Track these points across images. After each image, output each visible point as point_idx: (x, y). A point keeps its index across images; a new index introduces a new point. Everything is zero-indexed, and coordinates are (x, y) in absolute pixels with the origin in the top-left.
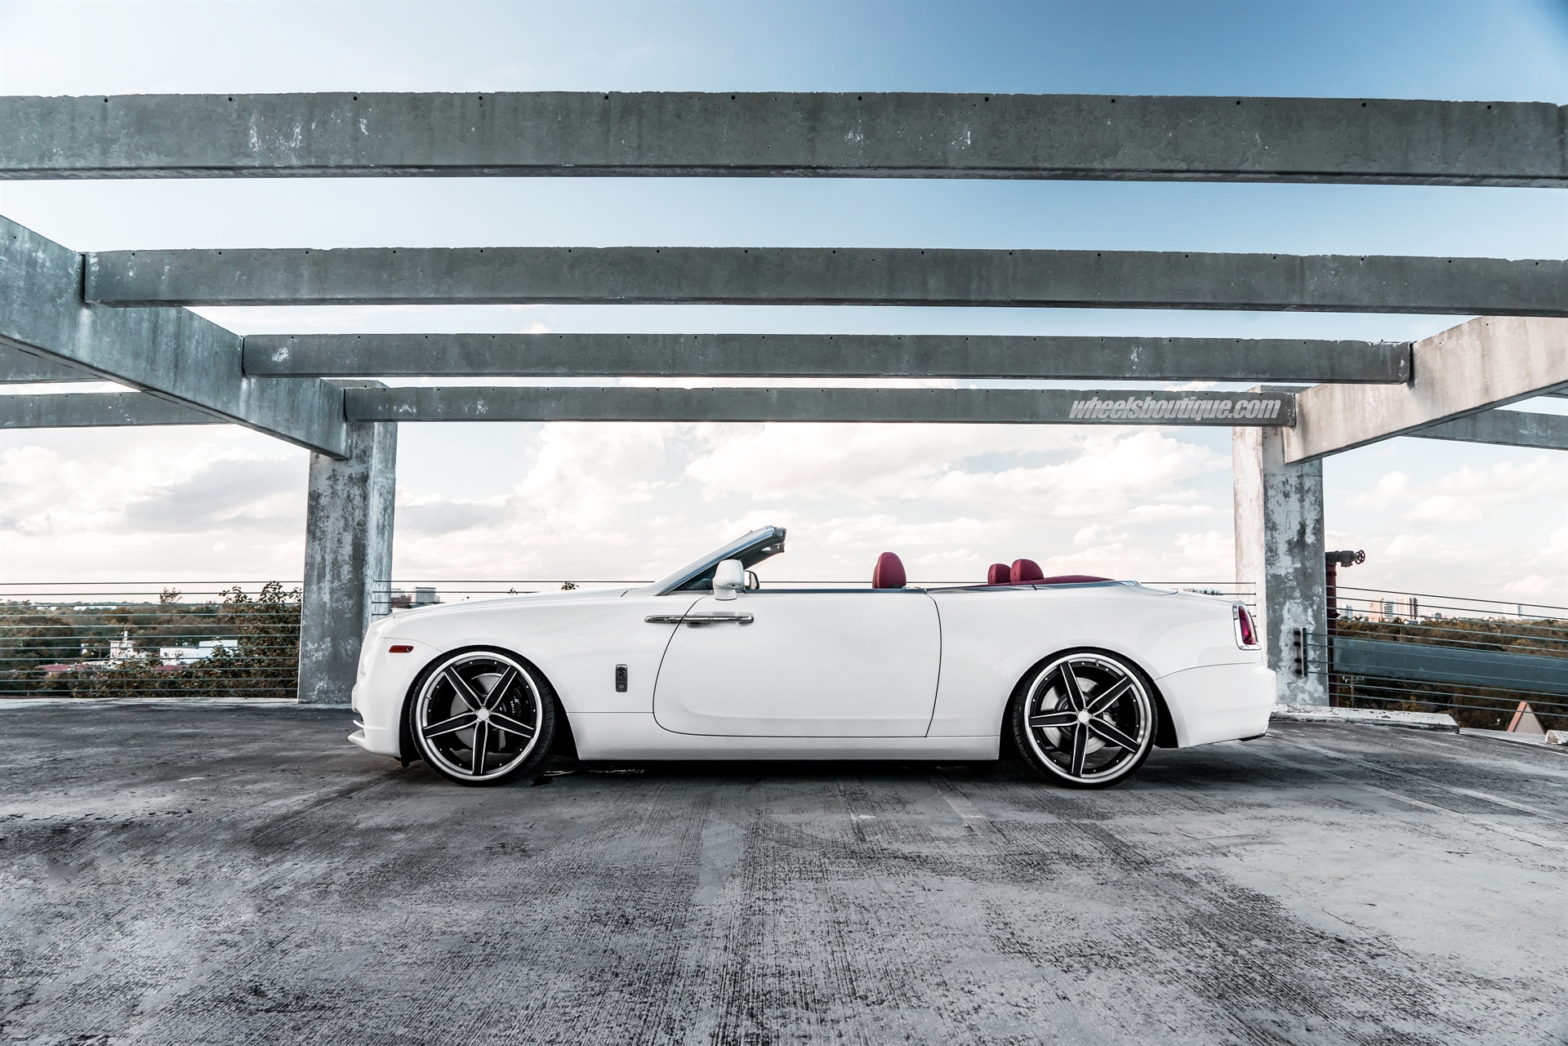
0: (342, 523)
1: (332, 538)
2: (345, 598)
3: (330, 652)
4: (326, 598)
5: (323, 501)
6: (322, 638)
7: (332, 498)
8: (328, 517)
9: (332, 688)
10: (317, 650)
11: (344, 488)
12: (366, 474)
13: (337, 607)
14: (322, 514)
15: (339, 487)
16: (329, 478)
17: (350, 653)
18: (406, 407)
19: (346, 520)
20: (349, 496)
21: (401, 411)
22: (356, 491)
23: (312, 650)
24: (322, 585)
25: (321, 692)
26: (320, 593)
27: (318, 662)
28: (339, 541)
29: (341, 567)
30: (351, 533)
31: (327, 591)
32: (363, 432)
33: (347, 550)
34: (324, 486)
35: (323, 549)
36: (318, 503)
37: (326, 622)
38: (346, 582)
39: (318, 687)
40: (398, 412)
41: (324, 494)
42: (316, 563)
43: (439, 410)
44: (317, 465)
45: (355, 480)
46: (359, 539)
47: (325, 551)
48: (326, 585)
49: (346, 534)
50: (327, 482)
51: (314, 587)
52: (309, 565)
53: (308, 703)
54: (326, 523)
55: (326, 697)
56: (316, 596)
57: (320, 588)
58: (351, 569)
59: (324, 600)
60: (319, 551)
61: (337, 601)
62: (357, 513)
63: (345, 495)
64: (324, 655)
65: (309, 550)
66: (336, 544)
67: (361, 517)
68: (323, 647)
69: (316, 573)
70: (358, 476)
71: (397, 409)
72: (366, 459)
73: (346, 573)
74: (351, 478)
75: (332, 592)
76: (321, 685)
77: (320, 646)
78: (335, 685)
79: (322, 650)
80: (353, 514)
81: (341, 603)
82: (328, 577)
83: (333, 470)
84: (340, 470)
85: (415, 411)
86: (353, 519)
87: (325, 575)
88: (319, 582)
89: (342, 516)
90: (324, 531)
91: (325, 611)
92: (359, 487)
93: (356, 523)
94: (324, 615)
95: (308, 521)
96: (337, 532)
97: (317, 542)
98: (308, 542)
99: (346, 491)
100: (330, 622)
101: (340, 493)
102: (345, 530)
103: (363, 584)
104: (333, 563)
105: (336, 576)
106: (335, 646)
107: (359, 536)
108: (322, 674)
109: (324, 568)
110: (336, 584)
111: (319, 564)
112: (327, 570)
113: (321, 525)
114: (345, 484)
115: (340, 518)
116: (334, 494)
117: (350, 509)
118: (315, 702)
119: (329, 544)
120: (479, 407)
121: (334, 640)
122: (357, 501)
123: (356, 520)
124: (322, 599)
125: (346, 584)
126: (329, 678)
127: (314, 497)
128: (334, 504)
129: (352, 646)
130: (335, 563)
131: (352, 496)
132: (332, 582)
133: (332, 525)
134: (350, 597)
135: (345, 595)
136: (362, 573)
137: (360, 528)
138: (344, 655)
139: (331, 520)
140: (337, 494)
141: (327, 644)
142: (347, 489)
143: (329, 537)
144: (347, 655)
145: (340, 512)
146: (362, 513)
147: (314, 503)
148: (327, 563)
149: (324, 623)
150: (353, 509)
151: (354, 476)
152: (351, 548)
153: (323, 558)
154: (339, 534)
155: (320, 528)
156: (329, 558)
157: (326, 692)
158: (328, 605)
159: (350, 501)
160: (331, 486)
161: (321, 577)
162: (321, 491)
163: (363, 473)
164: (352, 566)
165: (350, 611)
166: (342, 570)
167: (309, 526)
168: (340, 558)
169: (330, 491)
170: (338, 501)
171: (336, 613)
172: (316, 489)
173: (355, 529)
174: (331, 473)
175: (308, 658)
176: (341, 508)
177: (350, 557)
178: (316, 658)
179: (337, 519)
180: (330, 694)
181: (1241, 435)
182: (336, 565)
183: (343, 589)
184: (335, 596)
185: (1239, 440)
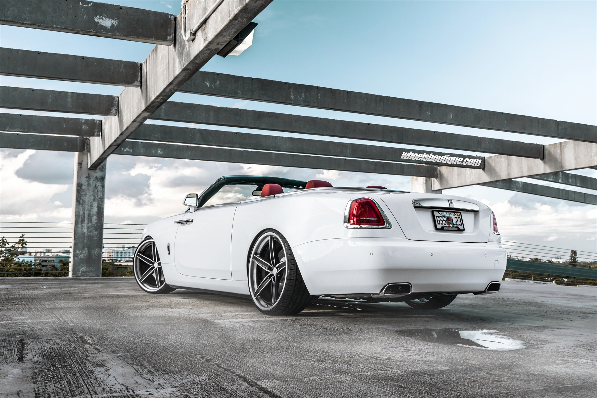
0: (92, 198)
1: (88, 204)
2: (94, 231)
3: (87, 255)
4: (85, 230)
5: (84, 187)
6: (83, 248)
7: (88, 186)
8: (86, 195)
9: (88, 270)
10: (81, 254)
11: (93, 182)
13: (90, 235)
14: (83, 193)
15: (91, 182)
16: (87, 177)
17: (96, 255)
18: (127, 149)
19: (94, 196)
20: (96, 186)
21: (125, 150)
22: (99, 184)
23: (78, 253)
24: (83, 225)
25: (83, 272)
26: (82, 228)
27: (81, 259)
28: (91, 205)
29: (92, 217)
30: (97, 202)
31: (86, 227)
33: (95, 209)
34: (84, 181)
35: (84, 209)
36: (81, 188)
37: (85, 241)
38: (94, 223)
39: (81, 270)
41: (84, 184)
42: (81, 215)
43: (142, 151)
44: (81, 171)
45: (98, 179)
46: (100, 205)
47: (85, 210)
48: (85, 225)
49: (94, 202)
50: (86, 179)
51: (80, 226)
52: (77, 216)
53: (77, 277)
54: (85, 198)
55: (85, 275)
56: (80, 230)
57: (82, 226)
58: (96, 218)
59: (84, 231)
60: (82, 210)
61: (90, 232)
62: (99, 193)
63: (94, 185)
64: (84, 256)
65: (77, 209)
66: (90, 207)
67: (101, 195)
68: (84, 252)
69: (80, 219)
70: (100, 177)
72: (103, 170)
73: (94, 220)
74: (96, 178)
75: (88, 228)
76: (83, 269)
77: (82, 252)
78: (89, 269)
79: (83, 254)
80: (97, 194)
81: (92, 233)
82: (86, 221)
83: (89, 174)
84: (92, 174)
85: (131, 151)
86: (98, 196)
87: (85, 221)
88: (82, 223)
89: (93, 195)
90: (84, 201)
91: (84, 236)
92: (100, 182)
93: (99, 198)
94: (84, 238)
95: (77, 196)
96: (90, 201)
97: (81, 206)
98: (76, 205)
99: (94, 184)
100: (87, 241)
101: (91, 184)
102: (94, 200)
103: (102, 225)
104: (88, 215)
105: (90, 221)
106: (89, 251)
107: (100, 203)
108: (83, 264)
109: (84, 217)
110: (90, 224)
111: (82, 215)
112: (86, 218)
113: (83, 198)
114: (94, 181)
115: (92, 195)
116: (89, 184)
117: (96, 191)
118: (80, 277)
119: (86, 207)
120: (159, 151)
121: (89, 249)
122: (100, 188)
123: (99, 196)
125: (94, 225)
126: (87, 266)
127: (79, 185)
128: (89, 189)
129: (97, 252)
131: (97, 186)
132: (88, 224)
133: (88, 198)
134: (96, 230)
135: (94, 230)
136: (102, 220)
137: (101, 200)
138: (94, 256)
139: (88, 196)
140: (90, 184)
141: (86, 251)
142: (95, 183)
143: (87, 203)
144: (95, 256)
145: (91, 193)
146: (102, 194)
148: (86, 215)
149: (84, 242)
150: (98, 191)
151: (98, 177)
152: (97, 209)
153: (84, 213)
154: (91, 202)
155: (82, 199)
156: (86, 213)
157: (85, 272)
158: (86, 234)
159: (96, 188)
160: (88, 181)
161: (83, 221)
162: (82, 183)
163: (102, 176)
164: (97, 217)
165: (96, 236)
166: (92, 219)
167: (77, 198)
168: (91, 213)
169: (87, 183)
170: (91, 188)
171: (90, 238)
172: (80, 182)
173: (98, 200)
174: (87, 175)
175: (77, 257)
176: (92, 191)
177: (96, 212)
178: (81, 257)
179: (90, 196)
180: (87, 273)
181: (416, 179)
182: (90, 216)
183: (93, 227)
184: (90, 230)
185: (415, 181)
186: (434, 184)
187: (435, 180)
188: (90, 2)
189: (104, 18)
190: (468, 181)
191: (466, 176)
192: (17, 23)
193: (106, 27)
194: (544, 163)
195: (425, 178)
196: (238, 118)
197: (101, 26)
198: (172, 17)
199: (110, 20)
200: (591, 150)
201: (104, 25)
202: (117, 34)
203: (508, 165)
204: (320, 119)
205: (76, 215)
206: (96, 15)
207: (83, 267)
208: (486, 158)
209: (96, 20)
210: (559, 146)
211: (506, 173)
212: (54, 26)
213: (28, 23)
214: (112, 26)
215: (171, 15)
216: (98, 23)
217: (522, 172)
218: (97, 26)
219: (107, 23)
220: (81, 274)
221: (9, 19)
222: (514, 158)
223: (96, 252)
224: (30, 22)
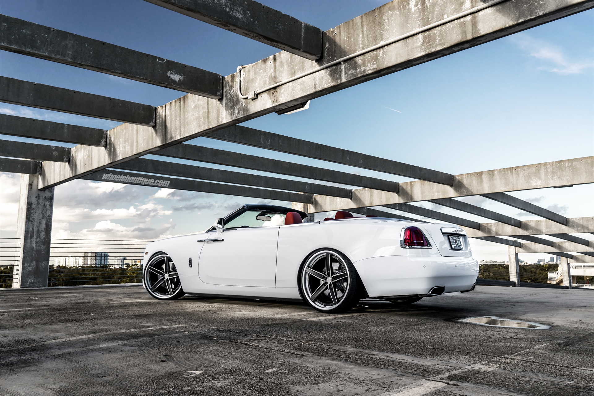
0: (41, 215)
1: (37, 221)
2: (42, 245)
3: (35, 267)
4: (34, 245)
5: (33, 206)
6: (31, 261)
7: (37, 205)
8: (35, 213)
9: (36, 281)
10: (29, 266)
13: (38, 249)
14: (33, 211)
15: (40, 201)
16: (36, 197)
17: (44, 267)
19: (43, 214)
20: (44, 205)
22: (48, 203)
23: (27, 266)
24: (32, 240)
25: (30, 283)
26: (31, 243)
27: (29, 271)
28: (40, 222)
29: (40, 233)
30: (45, 220)
31: (34, 242)
33: (43, 226)
34: (34, 200)
35: (33, 225)
36: (31, 207)
37: (34, 255)
38: (42, 239)
41: (34, 203)
44: (31, 191)
45: (47, 199)
47: (34, 226)
48: (34, 240)
49: (43, 220)
50: (35, 199)
51: (29, 241)
52: (27, 231)
53: (25, 288)
54: (34, 215)
55: (33, 285)
56: (29, 244)
57: (31, 241)
58: (45, 234)
59: (33, 246)
60: (31, 226)
61: (39, 246)
62: (48, 212)
63: (43, 204)
64: (32, 268)
65: (27, 226)
66: (39, 224)
67: (50, 214)
68: (32, 265)
69: (29, 235)
72: (52, 191)
73: (43, 235)
74: (45, 198)
75: (37, 243)
76: (31, 280)
79: (32, 266)
80: (46, 212)
81: (40, 247)
82: (35, 237)
83: (38, 194)
84: (41, 194)
86: (46, 214)
87: (34, 236)
88: (31, 239)
89: (42, 213)
90: (33, 218)
91: (33, 250)
93: (47, 216)
94: (33, 252)
95: (27, 214)
97: (30, 223)
98: (26, 222)
100: (35, 255)
101: (41, 203)
102: (43, 218)
103: (49, 240)
104: (37, 231)
105: (38, 236)
106: (37, 264)
107: (48, 221)
108: (31, 276)
109: (33, 233)
110: (38, 240)
111: (31, 231)
112: (35, 234)
113: (32, 216)
114: (43, 200)
115: (41, 213)
116: (38, 203)
117: (45, 210)
118: (28, 287)
119: (35, 224)
121: (37, 262)
122: (48, 207)
123: (48, 214)
124: (32, 246)
125: (42, 240)
126: (34, 278)
127: (29, 204)
128: (38, 207)
131: (46, 205)
132: (37, 239)
133: (37, 216)
134: (44, 245)
135: (42, 244)
136: (49, 236)
137: (49, 218)
139: (37, 214)
141: (34, 264)
142: (44, 202)
143: (36, 221)
144: (42, 268)
145: (40, 211)
146: (50, 212)
148: (34, 231)
149: (32, 255)
150: (46, 210)
151: (47, 197)
152: (45, 225)
153: (33, 229)
154: (40, 219)
155: (32, 217)
156: (35, 229)
157: (33, 283)
158: (35, 248)
159: (45, 207)
160: (37, 201)
161: (32, 237)
162: (32, 202)
163: (51, 196)
164: (45, 232)
165: (44, 250)
166: (41, 234)
167: (27, 216)
168: (40, 229)
169: (36, 202)
170: (40, 207)
171: (38, 251)
172: (30, 201)
173: (47, 218)
174: (37, 195)
175: (25, 269)
176: (41, 209)
177: (44, 229)
178: (29, 269)
179: (39, 214)
180: (35, 284)
181: (296, 204)
182: (38, 232)
183: (41, 242)
184: (38, 244)
185: (294, 206)
186: (309, 208)
187: (311, 205)
188: (163, 60)
189: (174, 74)
190: (338, 207)
191: (336, 203)
192: (109, 71)
193: (175, 81)
194: (399, 195)
195: (303, 204)
196: (200, 154)
197: (172, 79)
198: (221, 77)
199: (178, 75)
200: (433, 188)
201: (174, 79)
202: (183, 87)
203: (371, 196)
204: (259, 157)
205: (25, 231)
206: (168, 71)
207: (31, 278)
208: (353, 190)
209: (168, 74)
210: (410, 184)
211: (369, 202)
212: (138, 76)
213: (118, 72)
214: (180, 80)
215: (220, 76)
216: (169, 77)
217: (381, 201)
218: (169, 79)
219: (176, 77)
220: (29, 284)
221: (105, 68)
222: (375, 191)
223: (43, 265)
224: (120, 72)
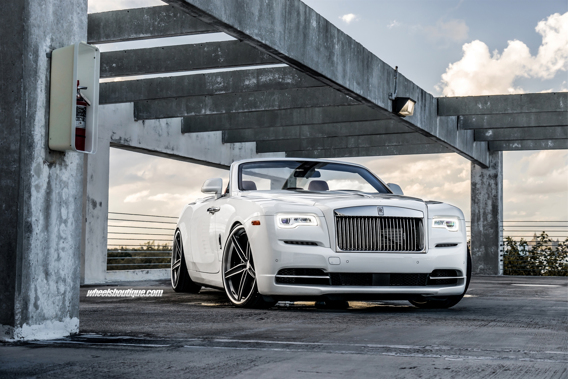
0: (486, 196)
1: (483, 202)
2: (490, 229)
3: (484, 252)
4: (481, 229)
5: (478, 186)
6: (480, 246)
7: (482, 185)
8: (480, 193)
11: (487, 180)
12: (496, 174)
13: (486, 233)
14: (478, 192)
15: (485, 180)
16: (480, 176)
17: (493, 253)
18: (516, 145)
19: (489, 194)
20: (489, 184)
21: (514, 146)
22: (492, 182)
23: (476, 251)
24: (479, 223)
25: (481, 269)
27: (479, 256)
28: (486, 204)
29: (487, 215)
30: (491, 200)
31: (482, 225)
32: (494, 155)
33: (490, 208)
34: (478, 180)
35: (479, 207)
37: (482, 239)
38: (489, 221)
39: (480, 267)
40: (512, 147)
41: (478, 183)
42: (476, 213)
43: (531, 146)
44: (475, 171)
45: (492, 177)
46: (495, 203)
48: (481, 223)
49: (489, 201)
50: (480, 178)
51: (476, 224)
52: (473, 214)
53: (476, 274)
54: (480, 196)
55: (483, 272)
56: (477, 228)
58: (492, 216)
59: (480, 230)
60: (477, 208)
61: (486, 230)
62: (493, 191)
63: (488, 183)
64: (481, 254)
65: (473, 208)
66: (485, 205)
67: (495, 193)
69: (476, 218)
70: (493, 175)
71: (512, 146)
72: (496, 167)
73: (489, 218)
74: (490, 176)
75: (484, 226)
76: (481, 266)
77: (479, 249)
78: (487, 267)
79: (480, 251)
80: (491, 192)
81: (488, 231)
82: (482, 219)
83: (482, 173)
84: (485, 172)
85: (520, 146)
86: (492, 194)
88: (478, 222)
89: (487, 193)
90: (479, 200)
91: (481, 234)
92: (494, 180)
93: (493, 196)
94: (481, 236)
95: (472, 195)
96: (485, 200)
97: (476, 204)
98: (472, 204)
99: (488, 182)
100: (483, 239)
101: (485, 183)
102: (488, 199)
103: (497, 223)
104: (483, 213)
105: (485, 219)
106: (486, 249)
107: (495, 201)
108: (481, 262)
109: (480, 216)
110: (485, 223)
111: (477, 214)
113: (477, 197)
114: (487, 179)
115: (486, 193)
116: (483, 183)
117: (490, 190)
118: (479, 274)
119: (481, 205)
120: (550, 144)
121: (486, 247)
122: (493, 186)
123: (493, 194)
124: (479, 229)
125: (490, 223)
126: (484, 264)
127: (474, 184)
128: (483, 187)
129: (494, 250)
130: (485, 214)
131: (491, 184)
132: (484, 222)
133: (482, 197)
134: (492, 228)
135: (489, 228)
136: (497, 218)
137: (495, 198)
138: (490, 254)
139: (482, 194)
140: (484, 183)
141: (483, 249)
142: (488, 181)
143: (481, 202)
144: (492, 254)
145: (486, 191)
146: (495, 191)
147: (474, 187)
148: (481, 213)
149: (481, 240)
150: (491, 189)
151: (491, 175)
152: (491, 207)
153: (479, 211)
154: (486, 200)
155: (477, 198)
156: (482, 211)
157: (483, 270)
158: (482, 232)
159: (490, 186)
160: (481, 180)
161: (479, 220)
162: (476, 182)
164: (492, 214)
165: (493, 234)
166: (487, 217)
167: (472, 197)
168: (486, 211)
169: (481, 182)
171: (486, 236)
172: (474, 181)
173: (493, 198)
175: (475, 255)
176: (486, 189)
177: (491, 210)
180: (485, 271)
183: (488, 225)
184: (485, 228)
220: (480, 271)
